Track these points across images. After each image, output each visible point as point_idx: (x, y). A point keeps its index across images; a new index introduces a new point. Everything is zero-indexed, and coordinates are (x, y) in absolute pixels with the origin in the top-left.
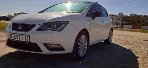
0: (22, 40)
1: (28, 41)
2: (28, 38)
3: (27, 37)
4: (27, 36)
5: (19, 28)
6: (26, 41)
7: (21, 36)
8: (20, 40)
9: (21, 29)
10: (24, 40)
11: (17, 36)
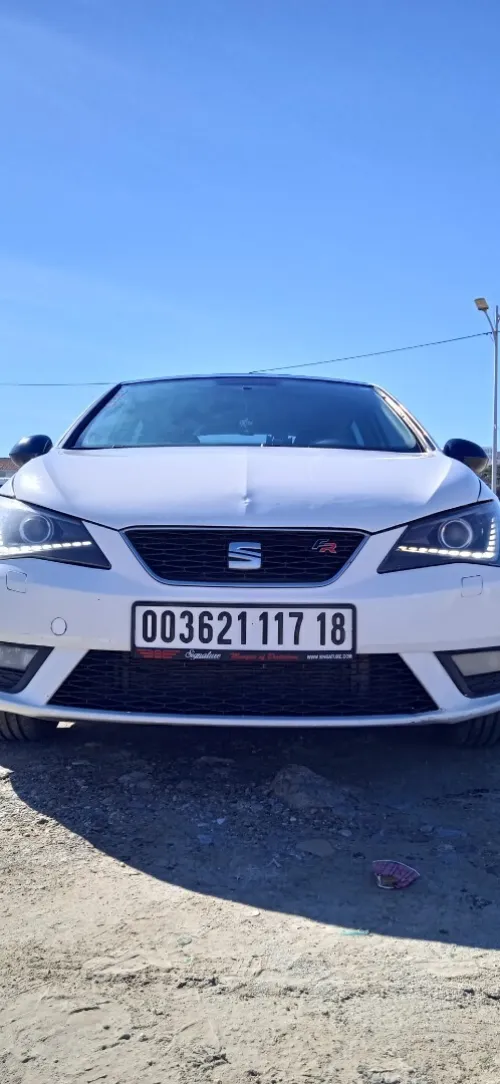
0: (288, 645)
1: (347, 646)
2: (348, 627)
3: (336, 616)
4: (330, 613)
6: (330, 646)
7: (279, 617)
8: (273, 645)
9: (255, 564)
10: (310, 641)
11: (236, 624)
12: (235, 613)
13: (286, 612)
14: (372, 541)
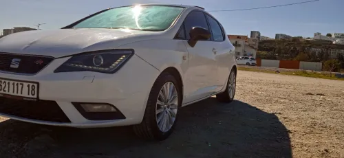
0: (19, 94)
1: (35, 96)
2: (36, 90)
3: (33, 86)
4: (31, 85)
5: (11, 66)
6: (31, 96)
7: (17, 84)
8: (15, 94)
9: (17, 66)
10: (25, 94)
11: (7, 85)
12: (7, 82)
13: (19, 83)
14: (55, 61)
